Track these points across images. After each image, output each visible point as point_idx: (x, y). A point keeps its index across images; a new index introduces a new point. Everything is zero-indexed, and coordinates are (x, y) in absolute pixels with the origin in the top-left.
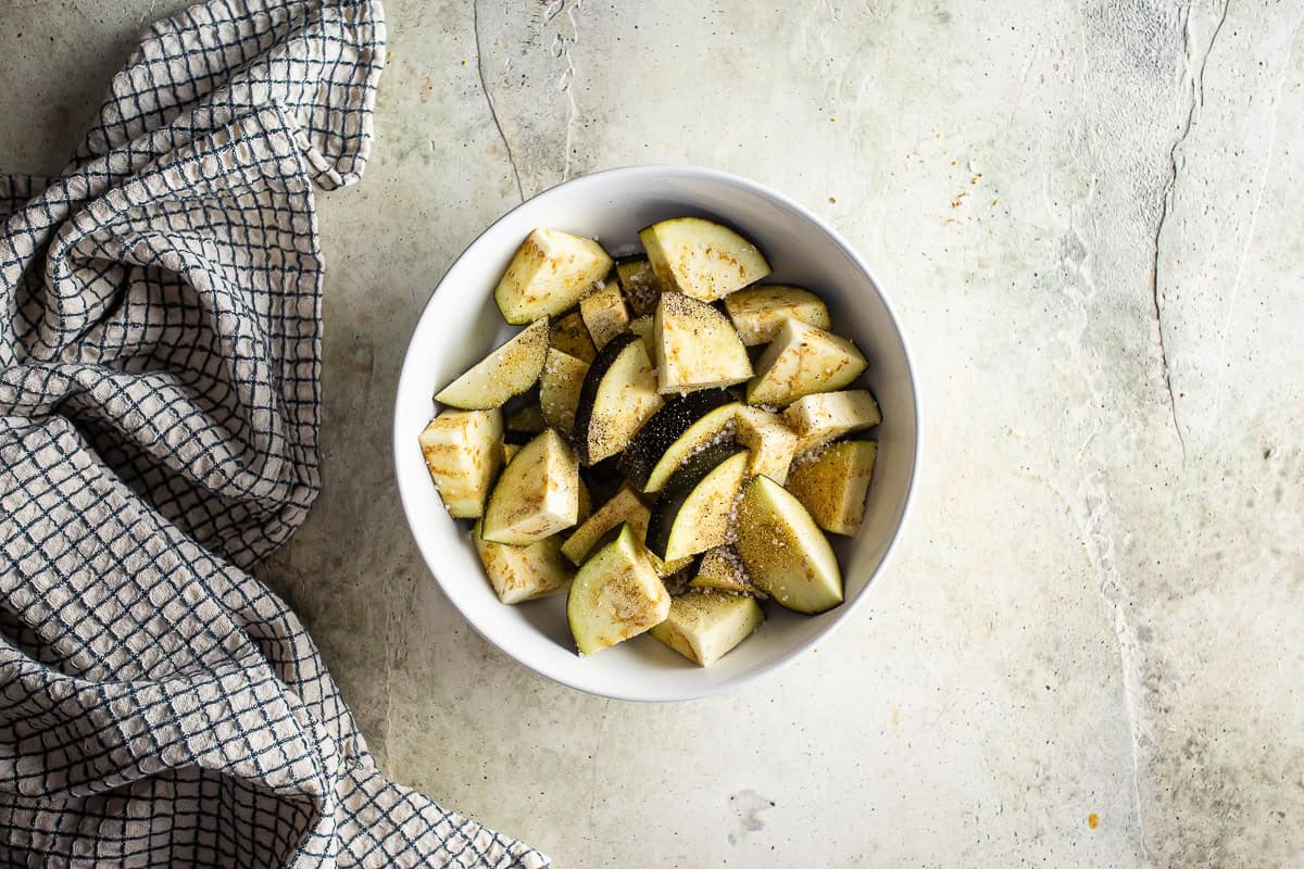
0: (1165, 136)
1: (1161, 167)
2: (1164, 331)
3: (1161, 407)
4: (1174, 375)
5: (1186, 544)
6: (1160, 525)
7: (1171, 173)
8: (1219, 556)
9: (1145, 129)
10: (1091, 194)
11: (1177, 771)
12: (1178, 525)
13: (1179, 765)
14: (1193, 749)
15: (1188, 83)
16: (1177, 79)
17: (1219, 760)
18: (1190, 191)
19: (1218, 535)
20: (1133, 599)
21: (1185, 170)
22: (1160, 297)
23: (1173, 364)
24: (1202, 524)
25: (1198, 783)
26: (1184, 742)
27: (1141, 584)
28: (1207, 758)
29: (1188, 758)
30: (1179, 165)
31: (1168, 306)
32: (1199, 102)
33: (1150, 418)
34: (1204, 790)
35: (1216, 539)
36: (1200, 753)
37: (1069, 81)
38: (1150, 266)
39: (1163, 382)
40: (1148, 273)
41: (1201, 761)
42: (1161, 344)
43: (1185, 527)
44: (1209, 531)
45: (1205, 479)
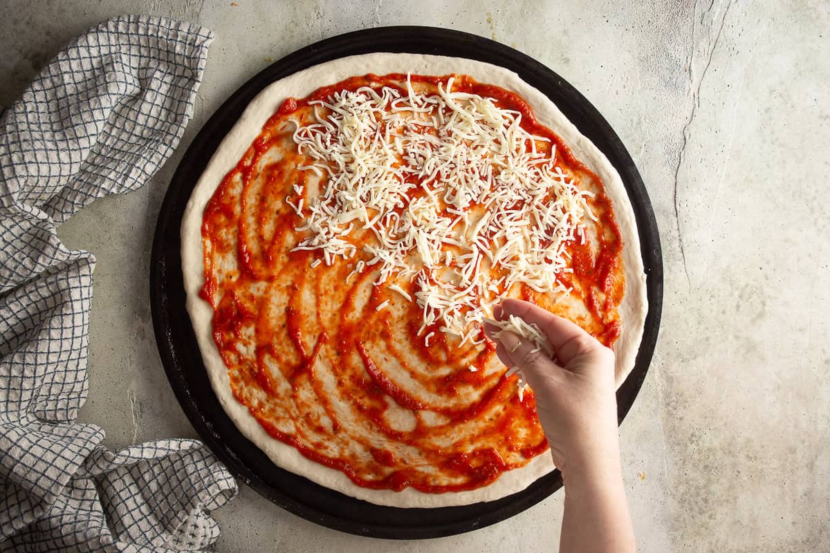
0: (681, 123)
1: (678, 138)
2: (679, 222)
3: (679, 263)
4: (685, 245)
5: (691, 333)
6: (678, 323)
7: (683, 142)
8: (707, 339)
9: (670, 118)
10: (642, 152)
11: (685, 450)
12: (687, 323)
13: (687, 447)
14: (693, 439)
15: (692, 97)
16: (686, 92)
17: (707, 444)
18: (693, 151)
19: (707, 328)
20: (663, 361)
21: (691, 140)
22: (678, 206)
23: (684, 241)
24: (699, 323)
25: (696, 456)
26: (689, 436)
27: (668, 354)
28: (701, 443)
29: (691, 443)
30: (687, 137)
31: (681, 210)
32: (697, 105)
33: (673, 268)
34: (699, 460)
35: (706, 331)
36: (697, 441)
37: (630, 94)
38: (673, 189)
39: (679, 249)
40: (672, 193)
41: (698, 445)
42: (678, 229)
43: (690, 324)
44: (702, 327)
45: (700, 300)
